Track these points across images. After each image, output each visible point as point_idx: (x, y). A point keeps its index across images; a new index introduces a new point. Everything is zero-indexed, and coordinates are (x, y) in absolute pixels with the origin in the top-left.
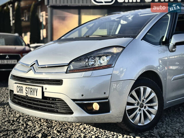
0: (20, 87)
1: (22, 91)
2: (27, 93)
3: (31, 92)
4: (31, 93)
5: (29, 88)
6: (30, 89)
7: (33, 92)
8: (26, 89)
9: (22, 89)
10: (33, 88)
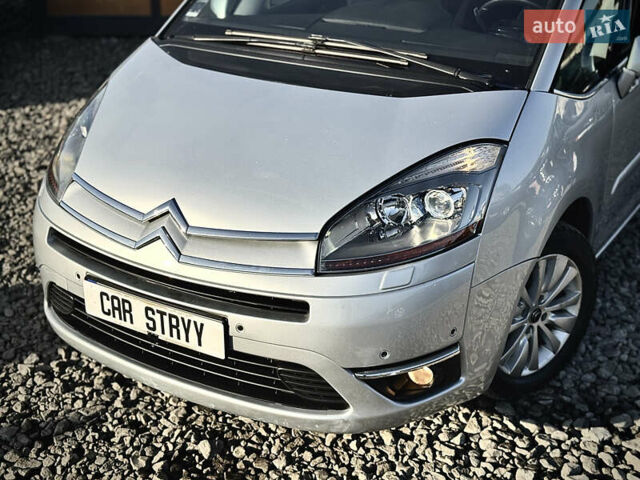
0: (113, 297)
1: (128, 315)
2: (151, 325)
3: (171, 326)
4: (175, 331)
5: (162, 314)
6: (166, 318)
7: (181, 328)
8: (150, 313)
9: (127, 307)
10: (183, 319)
